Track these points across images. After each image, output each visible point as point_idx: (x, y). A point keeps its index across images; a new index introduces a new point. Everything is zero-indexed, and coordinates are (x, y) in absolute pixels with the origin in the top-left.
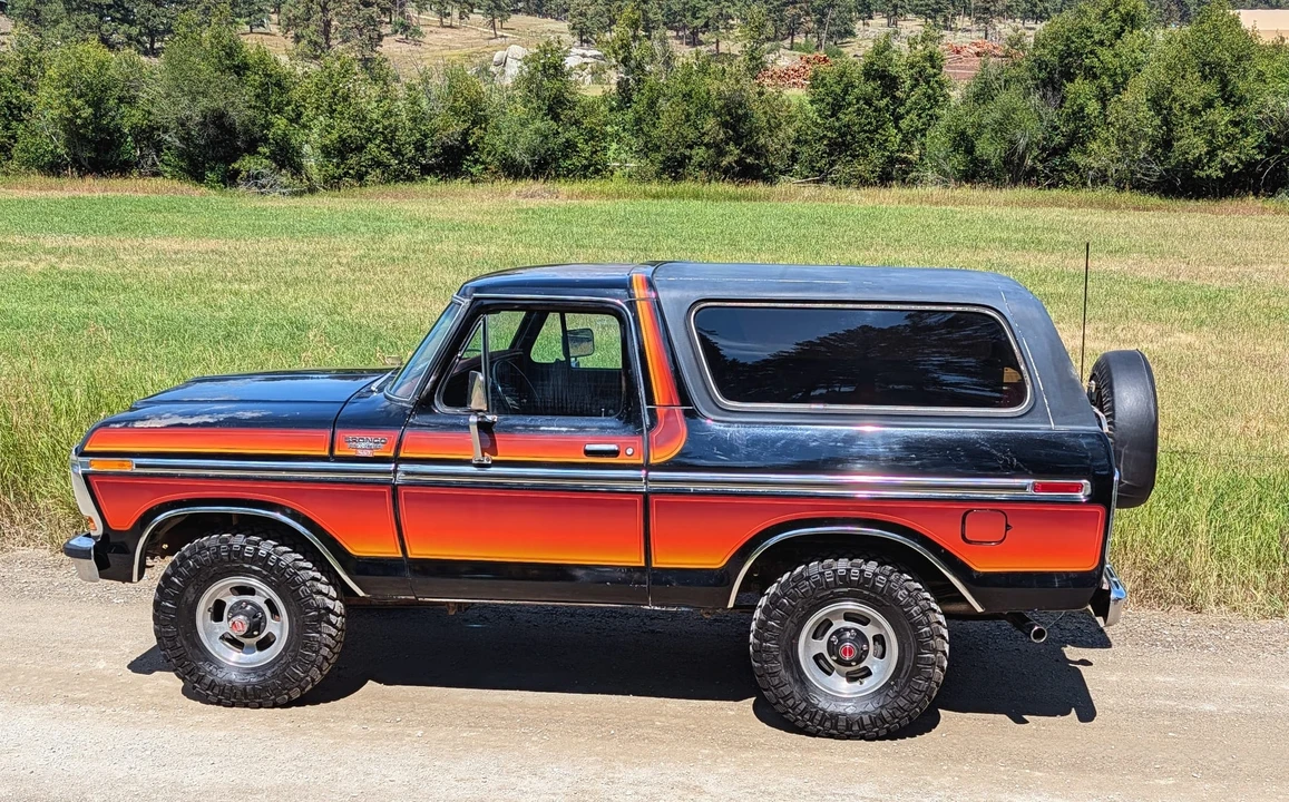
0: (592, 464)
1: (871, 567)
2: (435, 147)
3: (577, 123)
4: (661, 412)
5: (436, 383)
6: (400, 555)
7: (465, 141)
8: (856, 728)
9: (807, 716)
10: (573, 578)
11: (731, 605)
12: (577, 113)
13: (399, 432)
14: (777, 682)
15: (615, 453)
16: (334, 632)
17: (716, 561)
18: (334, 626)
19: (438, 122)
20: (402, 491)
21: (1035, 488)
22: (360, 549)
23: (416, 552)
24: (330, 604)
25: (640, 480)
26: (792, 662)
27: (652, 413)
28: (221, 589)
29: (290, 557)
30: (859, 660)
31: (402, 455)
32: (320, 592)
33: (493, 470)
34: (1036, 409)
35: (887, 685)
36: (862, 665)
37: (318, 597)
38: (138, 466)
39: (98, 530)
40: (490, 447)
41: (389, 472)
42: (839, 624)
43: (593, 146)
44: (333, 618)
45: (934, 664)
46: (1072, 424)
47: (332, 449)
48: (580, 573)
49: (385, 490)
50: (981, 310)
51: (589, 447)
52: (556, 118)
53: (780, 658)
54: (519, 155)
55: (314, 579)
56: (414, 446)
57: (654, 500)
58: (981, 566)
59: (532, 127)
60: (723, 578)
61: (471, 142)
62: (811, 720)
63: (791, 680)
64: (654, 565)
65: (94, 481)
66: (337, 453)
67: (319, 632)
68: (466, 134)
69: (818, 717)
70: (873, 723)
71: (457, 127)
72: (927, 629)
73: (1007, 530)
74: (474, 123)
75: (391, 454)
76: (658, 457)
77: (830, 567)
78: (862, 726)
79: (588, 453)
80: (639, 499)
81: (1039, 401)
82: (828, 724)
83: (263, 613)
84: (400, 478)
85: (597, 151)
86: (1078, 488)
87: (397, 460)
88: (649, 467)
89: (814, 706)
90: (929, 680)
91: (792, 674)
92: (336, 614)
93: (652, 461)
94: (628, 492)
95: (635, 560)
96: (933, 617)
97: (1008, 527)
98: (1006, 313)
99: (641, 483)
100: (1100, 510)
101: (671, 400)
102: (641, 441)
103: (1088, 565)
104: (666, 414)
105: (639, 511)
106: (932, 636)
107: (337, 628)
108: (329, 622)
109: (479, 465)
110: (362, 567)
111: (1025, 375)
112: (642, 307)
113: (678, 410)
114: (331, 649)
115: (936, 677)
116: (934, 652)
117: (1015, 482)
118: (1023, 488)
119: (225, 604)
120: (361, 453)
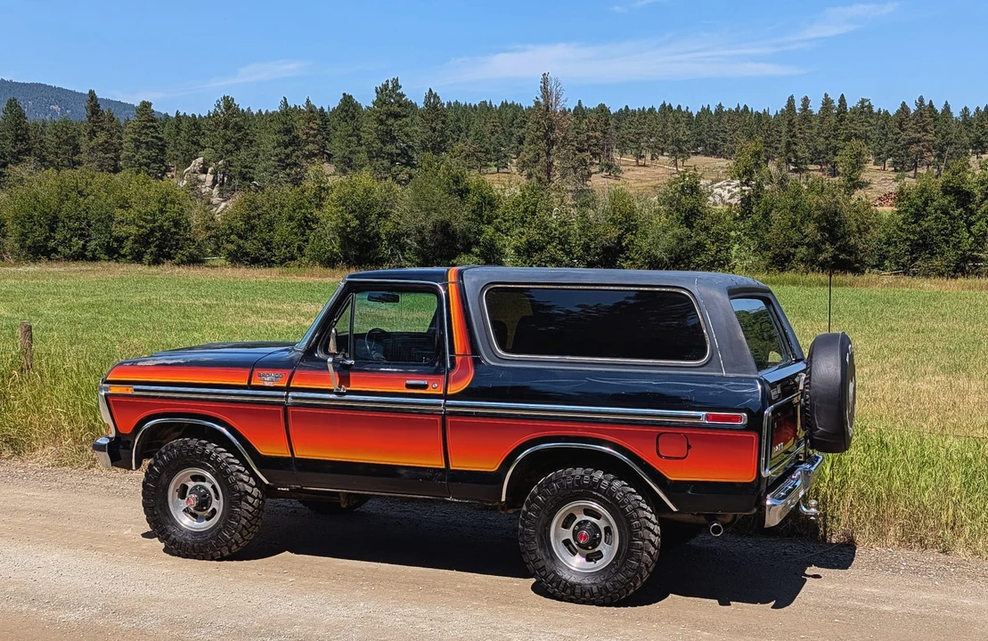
0: (410, 394)
1: (599, 475)
2: (597, 248)
3: (707, 229)
4: (458, 359)
5: (318, 339)
6: (290, 455)
7: (619, 243)
8: (587, 595)
9: (554, 585)
10: (399, 476)
11: (503, 499)
12: (707, 222)
13: (291, 371)
14: (533, 558)
15: (425, 387)
16: (251, 509)
17: (492, 466)
18: (251, 505)
19: (601, 229)
20: (290, 410)
21: (707, 417)
22: (264, 450)
23: (299, 454)
24: (249, 489)
25: (440, 405)
26: (546, 543)
27: (453, 360)
28: (184, 476)
29: (224, 455)
30: (595, 546)
31: (291, 385)
32: (242, 480)
33: (347, 397)
34: (712, 361)
35: (611, 565)
36: (597, 550)
37: (240, 484)
38: (135, 390)
39: (113, 435)
40: (344, 380)
41: (282, 397)
42: (581, 517)
43: (718, 246)
44: (250, 499)
45: (642, 549)
46: (739, 373)
47: (250, 381)
48: (403, 472)
49: (281, 409)
50: (678, 291)
51: (408, 382)
52: (690, 226)
53: (536, 540)
54: (660, 253)
55: (238, 471)
56: (302, 378)
57: (449, 419)
58: (673, 476)
59: (670, 233)
60: (497, 478)
61: (624, 244)
62: (557, 587)
63: (544, 557)
64: (451, 468)
65: (111, 401)
66: (252, 383)
67: (240, 508)
68: (620, 238)
69: (561, 586)
70: (600, 590)
71: (614, 233)
72: (637, 522)
73: (688, 449)
74: (627, 230)
75: (285, 385)
76: (452, 390)
77: (570, 473)
78: (592, 595)
79: (409, 386)
80: (439, 419)
81: (715, 355)
82: (568, 591)
83: (210, 494)
84: (290, 400)
85: (721, 250)
86: (738, 419)
87: (288, 389)
88: (446, 397)
89: (560, 577)
90: (639, 561)
91: (545, 552)
92: (253, 497)
93: (449, 393)
94: (432, 414)
95: (439, 463)
96: (642, 513)
97: (689, 447)
98: (696, 293)
99: (441, 408)
100: (754, 435)
101: (465, 352)
102: (443, 378)
103: (749, 478)
104: (462, 361)
105: (439, 427)
106: (640, 528)
107: (253, 507)
108: (247, 502)
109: (338, 394)
110: (266, 463)
111: (707, 337)
112: (452, 289)
113: (469, 358)
114: (248, 521)
115: (644, 559)
116: (643, 539)
117: (693, 413)
118: (699, 417)
119: (187, 487)
120: (267, 384)
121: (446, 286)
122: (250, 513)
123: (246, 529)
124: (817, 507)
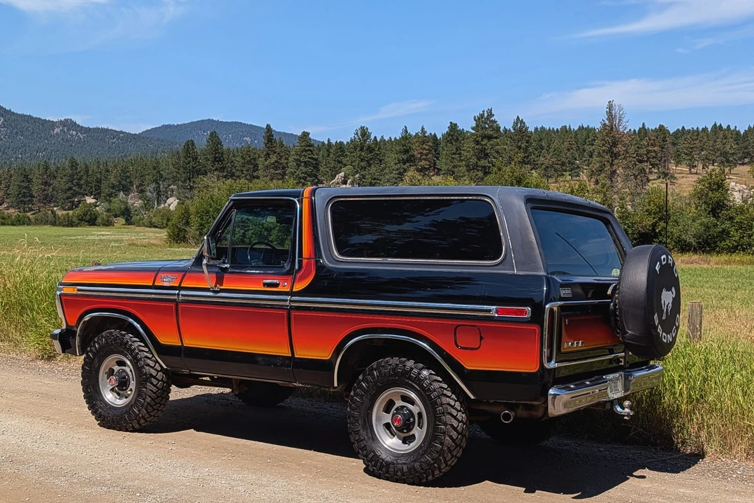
0: (265, 291)
1: (410, 363)
4: (305, 262)
6: (180, 344)
8: (399, 474)
9: (373, 463)
10: (257, 362)
11: (336, 385)
13: (183, 273)
14: (357, 438)
15: (276, 285)
16: (155, 389)
17: (325, 355)
18: (155, 386)
20: (180, 305)
21: (497, 312)
22: (165, 340)
23: (186, 343)
24: (154, 373)
25: (286, 300)
26: (368, 425)
27: (300, 262)
28: (110, 362)
29: (137, 344)
30: (409, 430)
31: (182, 285)
32: (148, 365)
33: (220, 294)
34: (506, 261)
35: (420, 447)
36: (411, 433)
37: (147, 368)
38: (78, 290)
39: (64, 327)
40: (220, 281)
41: (175, 294)
42: (399, 403)
43: (740, 233)
44: (155, 382)
45: (444, 433)
46: (527, 271)
47: (154, 282)
48: (260, 359)
49: (173, 305)
50: (482, 198)
51: (265, 281)
52: (717, 216)
53: (360, 422)
55: (146, 357)
56: (191, 279)
57: (293, 313)
58: (469, 366)
60: (326, 366)
62: (375, 466)
63: (366, 437)
64: (296, 356)
65: (63, 298)
66: (156, 284)
67: (146, 388)
68: (654, 225)
69: (379, 464)
70: (409, 470)
72: (440, 408)
73: (481, 340)
75: (178, 285)
76: (297, 288)
77: (387, 362)
78: (403, 474)
79: (265, 285)
80: (285, 313)
81: (509, 255)
82: (384, 469)
83: (129, 377)
84: (181, 298)
85: (744, 237)
86: (523, 312)
87: (180, 288)
88: (292, 293)
89: (378, 457)
90: (442, 444)
91: (367, 433)
92: (157, 379)
93: (294, 290)
94: (281, 308)
95: (286, 352)
96: (445, 400)
97: (481, 338)
98: (496, 200)
99: (288, 303)
100: (536, 328)
101: (310, 255)
102: (290, 278)
103: (532, 368)
104: (307, 264)
105: (286, 319)
106: (443, 413)
107: (157, 387)
108: (152, 383)
109: (214, 292)
110: (164, 350)
111: (503, 238)
112: (306, 202)
113: (313, 261)
114: (152, 399)
115: (446, 442)
116: (445, 424)
117: (486, 307)
118: (489, 311)
119: (114, 370)
120: (165, 284)
121: (301, 202)
122: (154, 393)
123: (151, 406)
124: (631, 408)
